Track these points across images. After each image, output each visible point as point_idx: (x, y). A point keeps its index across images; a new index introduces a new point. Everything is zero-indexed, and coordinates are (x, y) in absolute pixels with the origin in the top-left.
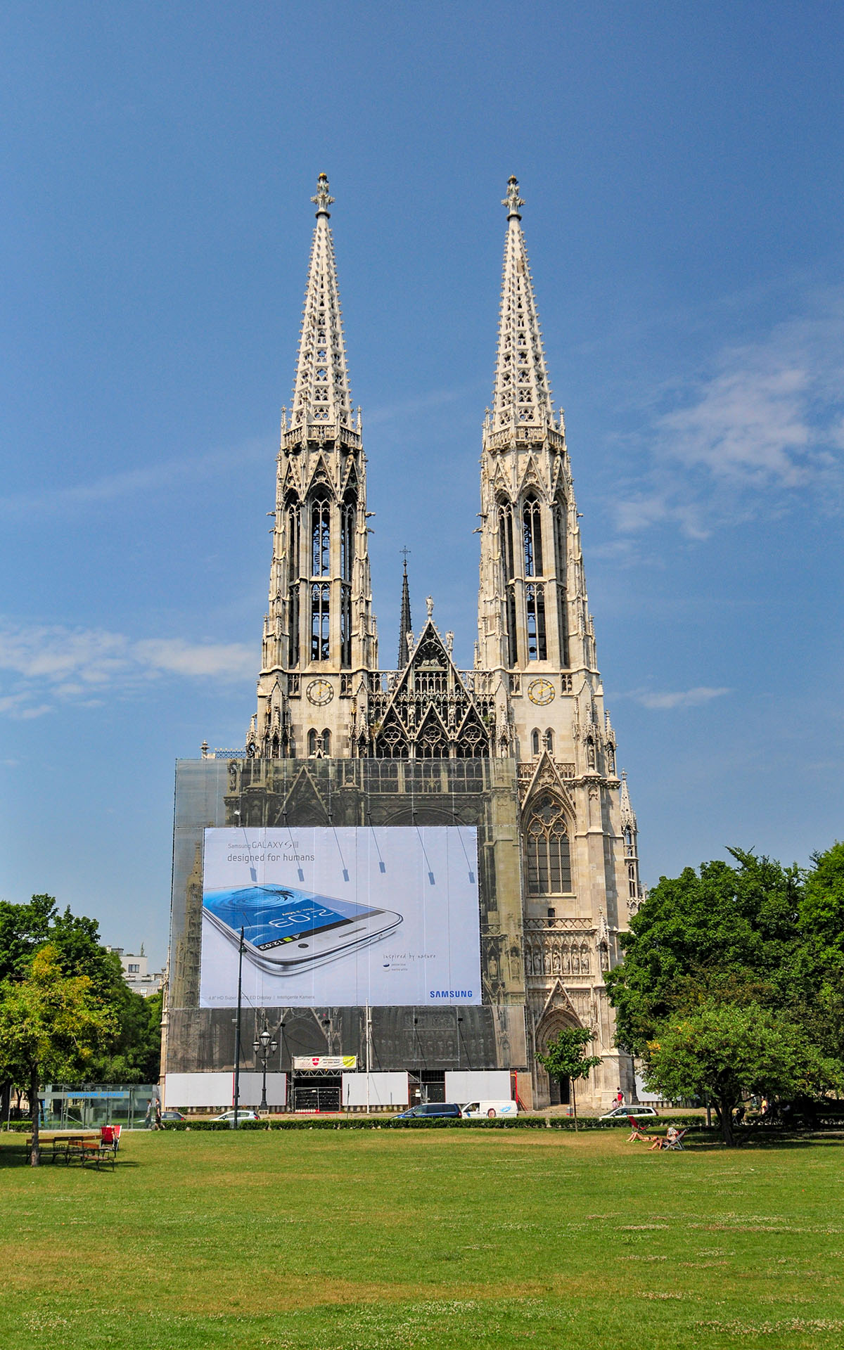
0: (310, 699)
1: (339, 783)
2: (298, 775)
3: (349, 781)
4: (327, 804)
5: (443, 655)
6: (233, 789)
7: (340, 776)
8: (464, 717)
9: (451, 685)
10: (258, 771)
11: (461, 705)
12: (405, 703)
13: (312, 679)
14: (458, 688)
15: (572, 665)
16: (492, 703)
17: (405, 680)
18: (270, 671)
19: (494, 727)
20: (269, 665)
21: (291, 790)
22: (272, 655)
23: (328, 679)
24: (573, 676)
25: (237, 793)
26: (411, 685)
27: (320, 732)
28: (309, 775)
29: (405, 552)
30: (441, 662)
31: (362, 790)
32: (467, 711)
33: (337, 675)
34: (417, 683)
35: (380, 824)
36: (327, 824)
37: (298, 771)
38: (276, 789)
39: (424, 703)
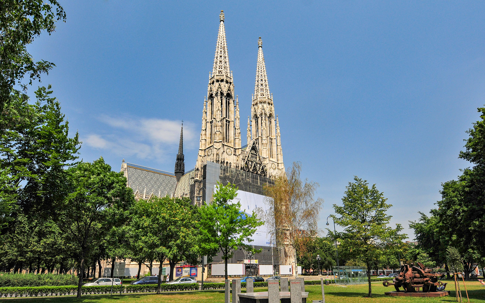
0: (227, 153)
1: (246, 179)
2: (237, 174)
3: (248, 179)
4: (243, 184)
5: (256, 150)
6: (221, 174)
7: (246, 177)
8: (261, 168)
9: (258, 159)
10: (227, 170)
11: (260, 165)
12: (249, 161)
13: (227, 147)
14: (259, 160)
15: (279, 161)
16: (266, 166)
17: (249, 155)
18: (219, 141)
19: (266, 172)
20: (217, 140)
21: (235, 178)
22: (218, 137)
23: (231, 148)
24: (279, 164)
25: (222, 176)
26: (250, 156)
27: (229, 163)
28: (239, 175)
29: (182, 121)
30: (256, 152)
31: (251, 182)
32: (262, 166)
33: (233, 148)
34: (251, 156)
35: (255, 193)
36: (243, 190)
37: (237, 173)
38: (232, 177)
39: (253, 162)
